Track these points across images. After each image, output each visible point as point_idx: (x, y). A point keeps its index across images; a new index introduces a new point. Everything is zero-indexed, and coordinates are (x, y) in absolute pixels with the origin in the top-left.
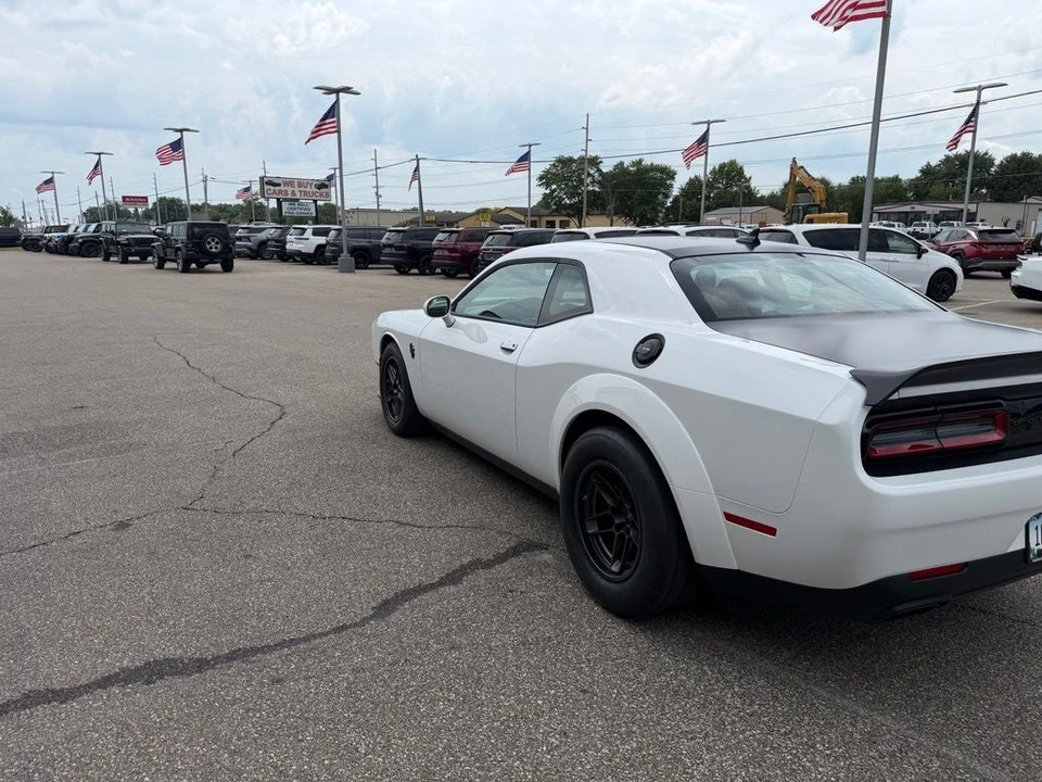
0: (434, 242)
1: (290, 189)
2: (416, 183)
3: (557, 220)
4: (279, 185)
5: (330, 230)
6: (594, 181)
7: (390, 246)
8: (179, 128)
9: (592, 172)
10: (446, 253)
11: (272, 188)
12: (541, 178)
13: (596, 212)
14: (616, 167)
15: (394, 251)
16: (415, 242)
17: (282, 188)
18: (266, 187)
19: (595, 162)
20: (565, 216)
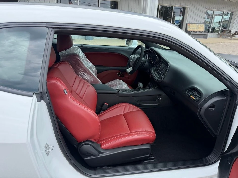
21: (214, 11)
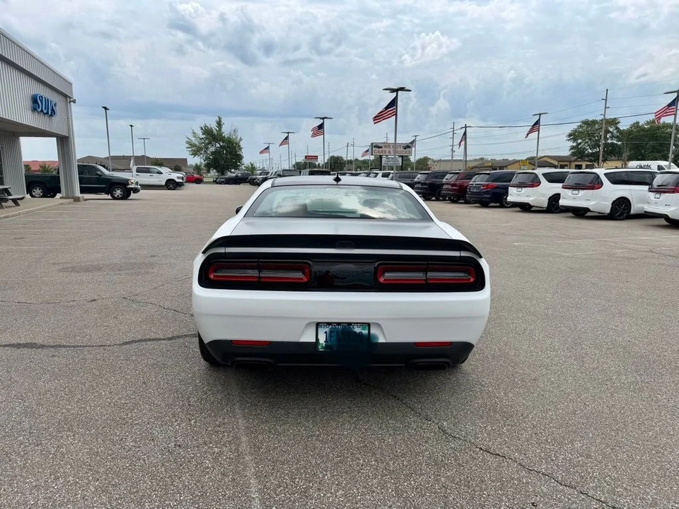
0: (444, 180)
1: (387, 150)
2: (463, 143)
3: (584, 164)
4: (382, 147)
5: (390, 174)
6: (613, 136)
7: (419, 183)
8: (322, 117)
9: (611, 130)
10: (450, 187)
11: (377, 149)
12: (570, 135)
13: (613, 158)
14: (633, 126)
15: (420, 186)
16: (434, 180)
17: (383, 149)
18: (374, 149)
19: (614, 122)
20: (588, 161)
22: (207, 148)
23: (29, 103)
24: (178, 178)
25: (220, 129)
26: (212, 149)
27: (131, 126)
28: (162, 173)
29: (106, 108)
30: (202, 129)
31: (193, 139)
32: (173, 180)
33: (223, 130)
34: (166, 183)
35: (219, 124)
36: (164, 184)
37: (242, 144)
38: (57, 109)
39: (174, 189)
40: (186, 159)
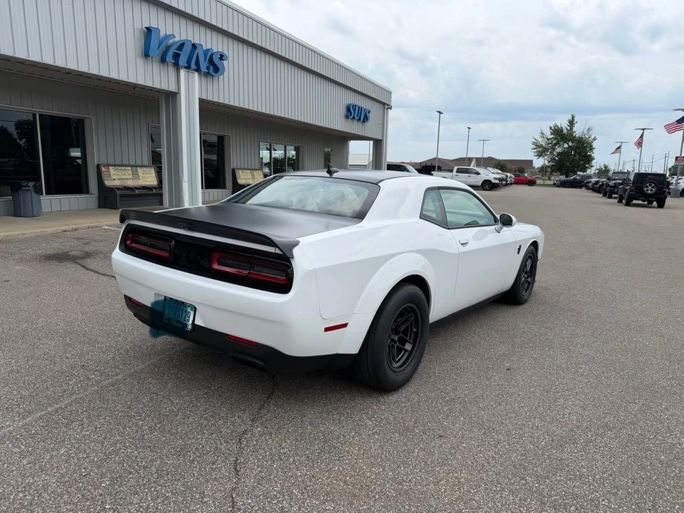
21: (285, 147)
22: (554, 149)
23: (343, 111)
24: (495, 178)
25: (571, 129)
26: (559, 150)
27: (469, 128)
28: (479, 174)
29: (440, 113)
30: (551, 128)
31: (540, 140)
32: (490, 181)
33: (574, 129)
34: (482, 183)
35: (572, 123)
36: (480, 184)
37: (595, 144)
38: (371, 116)
39: (490, 190)
40: (532, 161)
